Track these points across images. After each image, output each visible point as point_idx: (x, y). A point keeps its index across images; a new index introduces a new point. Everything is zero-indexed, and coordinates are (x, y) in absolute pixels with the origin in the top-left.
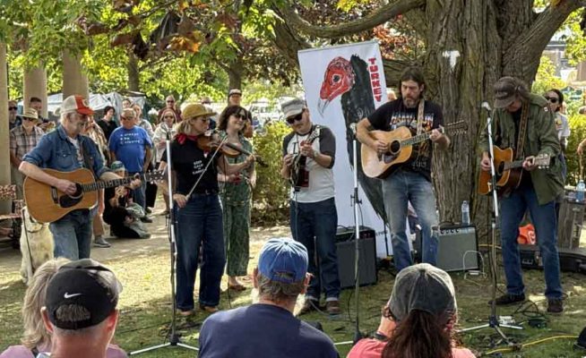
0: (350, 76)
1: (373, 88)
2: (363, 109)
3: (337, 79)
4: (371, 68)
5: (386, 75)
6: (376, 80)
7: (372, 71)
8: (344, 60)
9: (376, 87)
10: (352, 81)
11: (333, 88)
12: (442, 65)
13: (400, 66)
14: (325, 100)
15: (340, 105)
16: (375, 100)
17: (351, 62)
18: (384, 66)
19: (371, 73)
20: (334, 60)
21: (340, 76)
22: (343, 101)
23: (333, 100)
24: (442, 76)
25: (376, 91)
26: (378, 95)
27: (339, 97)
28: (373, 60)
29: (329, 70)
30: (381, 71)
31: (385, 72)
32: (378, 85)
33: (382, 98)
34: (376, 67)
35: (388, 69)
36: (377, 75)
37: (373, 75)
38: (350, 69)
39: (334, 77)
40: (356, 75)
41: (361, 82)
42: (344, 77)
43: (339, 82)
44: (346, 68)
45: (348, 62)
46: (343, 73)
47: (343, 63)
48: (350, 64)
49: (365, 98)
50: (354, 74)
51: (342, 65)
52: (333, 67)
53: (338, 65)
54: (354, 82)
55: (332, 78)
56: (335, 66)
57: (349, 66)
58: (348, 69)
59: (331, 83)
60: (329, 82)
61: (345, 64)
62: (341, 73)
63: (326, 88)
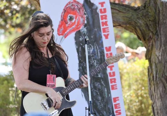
0: (82, 17)
1: (102, 27)
2: (93, 45)
3: (71, 19)
4: (101, 10)
5: (113, 17)
6: (104, 21)
7: (101, 12)
8: (78, 3)
9: (105, 27)
10: (84, 21)
11: (68, 27)
12: (161, 9)
13: (125, 9)
14: (61, 36)
15: (73, 41)
16: (103, 37)
17: (83, 5)
18: (112, 8)
19: (100, 14)
20: (69, 3)
21: (74, 16)
22: (76, 38)
23: (68, 37)
24: (161, 18)
25: (104, 30)
26: (106, 34)
27: (73, 34)
28: (102, 4)
29: (65, 11)
30: (109, 13)
31: (112, 13)
32: (107, 25)
33: (109, 37)
34: (105, 10)
35: (115, 11)
36: (106, 16)
37: (102, 16)
38: (83, 11)
39: (69, 16)
40: (87, 15)
41: (91, 23)
42: (78, 17)
43: (73, 21)
44: (79, 10)
45: (81, 4)
46: (77, 14)
47: (77, 6)
48: (83, 6)
49: (95, 35)
50: (86, 15)
51: (76, 7)
52: (68, 8)
53: (73, 7)
54: (86, 22)
55: (67, 17)
56: (70, 8)
57: (82, 8)
58: (81, 10)
59: (66, 22)
60: (65, 21)
61: (79, 6)
62: (75, 14)
63: (63, 26)
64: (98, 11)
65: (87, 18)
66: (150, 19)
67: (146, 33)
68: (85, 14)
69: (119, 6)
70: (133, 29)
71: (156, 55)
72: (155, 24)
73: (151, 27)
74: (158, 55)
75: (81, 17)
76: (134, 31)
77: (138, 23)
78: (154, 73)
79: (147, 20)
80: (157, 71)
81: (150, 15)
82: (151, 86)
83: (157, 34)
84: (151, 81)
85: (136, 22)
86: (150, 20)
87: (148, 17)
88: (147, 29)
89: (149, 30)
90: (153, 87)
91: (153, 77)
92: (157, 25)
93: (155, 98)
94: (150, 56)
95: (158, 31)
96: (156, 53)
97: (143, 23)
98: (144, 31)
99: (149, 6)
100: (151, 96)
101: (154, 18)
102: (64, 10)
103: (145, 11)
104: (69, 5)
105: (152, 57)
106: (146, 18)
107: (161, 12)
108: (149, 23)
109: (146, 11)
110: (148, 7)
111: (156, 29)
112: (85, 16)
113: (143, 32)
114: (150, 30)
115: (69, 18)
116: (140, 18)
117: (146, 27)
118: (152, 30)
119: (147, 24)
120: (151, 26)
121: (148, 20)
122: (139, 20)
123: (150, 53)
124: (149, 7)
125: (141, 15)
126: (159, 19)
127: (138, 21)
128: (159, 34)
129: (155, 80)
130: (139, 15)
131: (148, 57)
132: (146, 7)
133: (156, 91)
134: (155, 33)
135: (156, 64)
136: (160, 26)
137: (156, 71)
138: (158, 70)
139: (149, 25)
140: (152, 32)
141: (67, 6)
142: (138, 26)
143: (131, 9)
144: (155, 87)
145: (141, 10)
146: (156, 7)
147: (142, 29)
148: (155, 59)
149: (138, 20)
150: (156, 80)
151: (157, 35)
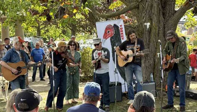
0: (113, 31)
2: (118, 42)
3: (109, 32)
4: (120, 28)
6: (122, 32)
7: (121, 29)
8: (111, 25)
9: (122, 35)
11: (108, 35)
12: (144, 28)
14: (105, 39)
17: (114, 26)
19: (120, 30)
21: (110, 31)
26: (123, 38)
28: (121, 26)
29: (106, 29)
31: (125, 30)
32: (123, 34)
33: (124, 39)
34: (122, 28)
35: (126, 29)
36: (122, 31)
37: (121, 31)
41: (117, 33)
43: (109, 33)
49: (118, 38)
50: (115, 30)
53: (109, 27)
54: (115, 33)
55: (107, 31)
56: (108, 28)
60: (106, 33)
61: (112, 27)
62: (110, 30)
63: (105, 35)
64: (119, 29)
65: (115, 32)
66: (140, 32)
72: (142, 34)
81: (140, 30)
95: (143, 37)
99: (139, 27)
107: (144, 29)
109: (138, 29)
118: (141, 36)
119: (139, 34)
126: (143, 32)
136: (144, 35)
145: (136, 28)
146: (142, 27)
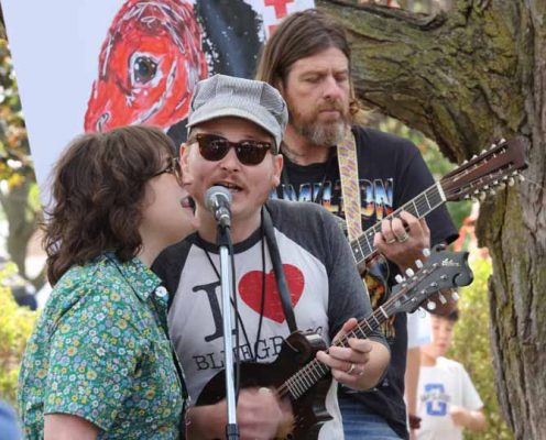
0: (194, 62)
3: (146, 71)
11: (135, 106)
13: (382, 26)
21: (159, 59)
24: (541, 61)
28: (280, 3)
29: (116, 36)
38: (197, 34)
39: (137, 61)
40: (216, 55)
42: (174, 64)
43: (155, 82)
44: (180, 33)
45: (185, 5)
46: (171, 48)
47: (169, 12)
48: (195, 16)
50: (210, 53)
51: (166, 20)
52: (130, 24)
53: (150, 20)
55: (129, 65)
56: (137, 23)
57: (193, 22)
58: (189, 33)
59: (125, 85)
60: (119, 83)
61: (177, 15)
62: (162, 50)
63: (109, 103)
64: (264, 34)
66: (491, 64)
67: (477, 129)
68: (206, 48)
69: (356, 12)
70: (418, 114)
71: (526, 226)
72: (517, 89)
73: (496, 100)
74: (532, 224)
75: (191, 65)
76: (423, 119)
77: (440, 86)
78: (519, 302)
79: (482, 73)
80: (531, 295)
81: (492, 50)
82: (505, 360)
83: (524, 130)
84: (507, 340)
85: (432, 79)
86: (492, 71)
87: (485, 59)
88: (483, 112)
89: (491, 114)
90: (515, 364)
91: (514, 320)
92: (525, 91)
93: (525, 415)
94: (496, 230)
95: (531, 118)
96: (525, 214)
97: (464, 83)
98: (469, 121)
99: (486, 9)
100: (505, 406)
101: (512, 60)
102: (112, 31)
103: (469, 31)
104: (133, 12)
105: (508, 234)
106: (473, 62)
107: (539, 32)
108: (489, 83)
109: (476, 31)
110: (481, 15)
111: (521, 108)
112: (208, 58)
113: (463, 124)
114: (496, 115)
115: (137, 67)
116: (448, 63)
117: (476, 100)
118: (502, 116)
119: (479, 88)
120: (500, 97)
121: (486, 70)
122: (446, 72)
123: (496, 216)
124: (486, 12)
125: (454, 51)
126: (533, 64)
127: (442, 74)
128: (535, 130)
129: (521, 333)
130: (444, 48)
131: (488, 235)
132: (473, 14)
133: (527, 385)
134: (516, 129)
135: (523, 265)
136: (537, 96)
137: (527, 293)
138: (535, 292)
139: (489, 92)
140: (504, 123)
141: (126, 17)
142: (441, 97)
143: (410, 25)
144: (526, 365)
145: (452, 29)
146: (519, 12)
147: (457, 114)
148: (521, 240)
149: (438, 70)
150: (525, 336)
151: (525, 135)
